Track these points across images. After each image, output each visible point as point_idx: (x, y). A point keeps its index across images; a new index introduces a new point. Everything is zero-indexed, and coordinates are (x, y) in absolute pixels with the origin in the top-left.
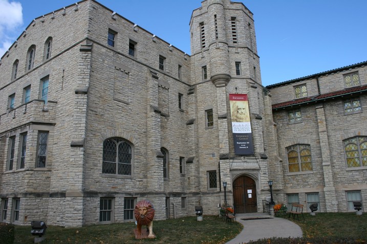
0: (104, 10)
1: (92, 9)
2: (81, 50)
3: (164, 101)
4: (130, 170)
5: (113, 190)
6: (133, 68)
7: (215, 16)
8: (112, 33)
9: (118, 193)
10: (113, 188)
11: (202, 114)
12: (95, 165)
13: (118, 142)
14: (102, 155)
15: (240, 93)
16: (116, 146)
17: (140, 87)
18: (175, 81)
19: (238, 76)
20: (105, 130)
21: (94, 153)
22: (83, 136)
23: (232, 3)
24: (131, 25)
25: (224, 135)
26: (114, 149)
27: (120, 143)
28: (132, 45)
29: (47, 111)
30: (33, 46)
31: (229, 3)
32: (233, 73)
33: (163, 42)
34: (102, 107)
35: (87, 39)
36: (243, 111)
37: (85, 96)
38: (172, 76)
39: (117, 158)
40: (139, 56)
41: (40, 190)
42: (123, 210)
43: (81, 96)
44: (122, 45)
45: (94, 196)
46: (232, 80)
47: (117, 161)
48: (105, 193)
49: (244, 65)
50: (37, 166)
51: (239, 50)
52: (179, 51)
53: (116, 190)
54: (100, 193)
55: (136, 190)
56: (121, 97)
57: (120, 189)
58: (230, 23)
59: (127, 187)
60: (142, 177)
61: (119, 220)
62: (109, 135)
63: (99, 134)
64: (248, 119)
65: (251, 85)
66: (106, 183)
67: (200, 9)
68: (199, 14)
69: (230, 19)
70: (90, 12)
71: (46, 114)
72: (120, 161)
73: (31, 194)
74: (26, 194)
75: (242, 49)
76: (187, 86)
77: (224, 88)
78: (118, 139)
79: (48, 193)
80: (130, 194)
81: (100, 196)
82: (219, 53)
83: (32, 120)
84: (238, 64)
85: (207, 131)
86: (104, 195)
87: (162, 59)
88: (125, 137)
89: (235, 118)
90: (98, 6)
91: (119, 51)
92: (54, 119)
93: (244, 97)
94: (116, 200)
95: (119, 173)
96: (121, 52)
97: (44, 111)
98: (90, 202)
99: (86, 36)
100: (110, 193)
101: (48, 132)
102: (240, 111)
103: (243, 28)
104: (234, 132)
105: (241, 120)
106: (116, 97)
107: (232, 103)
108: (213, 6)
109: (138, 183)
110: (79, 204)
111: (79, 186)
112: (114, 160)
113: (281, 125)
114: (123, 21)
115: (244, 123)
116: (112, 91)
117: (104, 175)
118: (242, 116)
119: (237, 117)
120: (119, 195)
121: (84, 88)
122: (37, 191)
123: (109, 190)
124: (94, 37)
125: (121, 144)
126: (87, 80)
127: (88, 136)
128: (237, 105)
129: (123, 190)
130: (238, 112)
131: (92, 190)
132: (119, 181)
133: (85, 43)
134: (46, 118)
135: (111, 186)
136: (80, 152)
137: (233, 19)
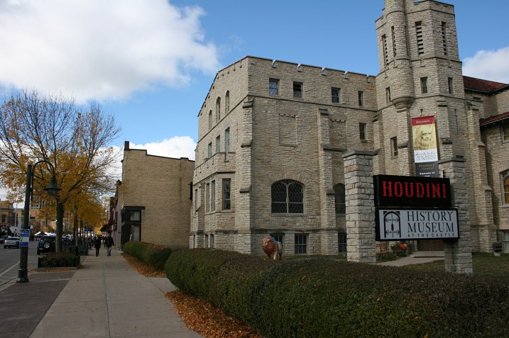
0: (263, 61)
1: (250, 66)
2: (244, 107)
3: (339, 135)
4: (302, 208)
5: (283, 227)
6: (300, 110)
7: (393, 27)
8: (274, 81)
9: (287, 230)
11: (387, 142)
12: (264, 207)
13: (287, 184)
14: (270, 198)
15: (426, 115)
16: (285, 187)
17: (309, 127)
18: (353, 110)
19: (425, 95)
20: (272, 175)
21: (262, 196)
22: (250, 183)
23: (416, 4)
24: (294, 67)
25: (405, 166)
26: (285, 190)
27: (289, 184)
28: (297, 87)
29: (228, 162)
30: (219, 98)
31: (413, 5)
32: (418, 92)
33: (335, 72)
34: (268, 155)
35: (248, 95)
36: (428, 136)
37: (249, 149)
38: (349, 106)
39: (287, 199)
40: (305, 96)
41: (227, 228)
42: (294, 245)
43: (246, 149)
44: (285, 90)
45: (264, 233)
46: (417, 100)
47: (287, 201)
48: (274, 230)
49: (432, 80)
50: (224, 208)
51: (425, 62)
52: (357, 76)
53: (286, 227)
54: (269, 230)
55: (308, 227)
56: (289, 142)
57: (291, 227)
58: (412, 31)
59: (297, 224)
60: (314, 214)
61: (291, 253)
62: (277, 179)
63: (265, 179)
64: (435, 145)
65: (439, 103)
66: (276, 221)
67: (382, 18)
68: (381, 25)
69: (414, 25)
70: (249, 70)
71: (227, 164)
72: (290, 200)
73: (220, 231)
74: (217, 232)
75: (429, 61)
76: (372, 113)
77: (405, 113)
78: (287, 181)
79: (233, 231)
80: (301, 231)
81: (270, 232)
82: (398, 72)
83: (217, 170)
84: (424, 80)
85: (393, 161)
86: (274, 232)
87: (335, 91)
88: (294, 178)
89: (419, 145)
90: (256, 60)
91: (282, 97)
92: (234, 167)
93: (429, 119)
94: (287, 236)
95: (290, 212)
96: (285, 98)
97: (225, 162)
99: (247, 93)
100: (279, 230)
101: (230, 179)
102: (424, 137)
103: (431, 32)
104: (416, 161)
105: (426, 147)
106: (283, 142)
107: (415, 129)
108: (389, 16)
109: (310, 220)
110: (248, 239)
111: (247, 225)
112: (285, 200)
113: (494, 144)
114: (285, 65)
115: (430, 151)
116: (278, 138)
117: (273, 214)
118: (427, 142)
119: (421, 144)
120: (289, 232)
121: (248, 142)
122: (225, 229)
123: (278, 227)
124: (255, 92)
125: (291, 185)
126: (251, 134)
127: (256, 182)
128: (421, 130)
129: (294, 227)
130: (422, 138)
132: (290, 219)
133: (246, 100)
134: (228, 168)
135: (281, 224)
136: (247, 196)
137: (418, 23)
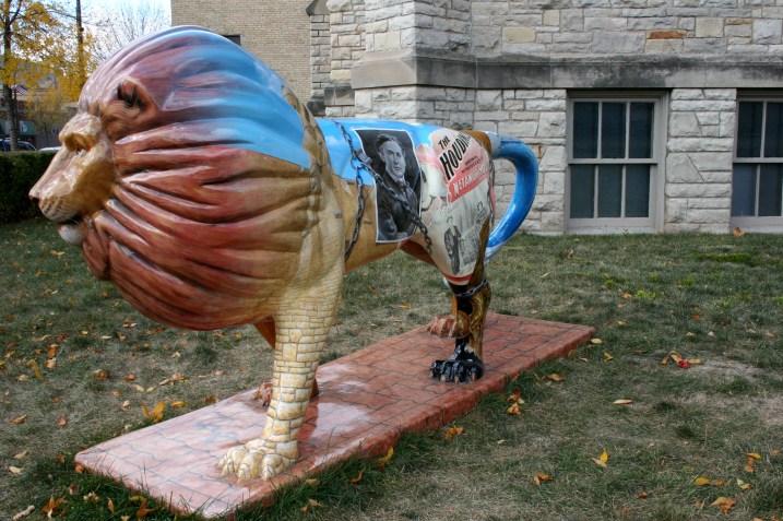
5: (657, 50)
9: (687, 65)
10: (654, 36)
42: (726, 160)
45: (527, 82)
48: (598, 66)
53: (680, 50)
54: (564, 65)
57: (713, 43)
59: (762, 28)
61: (695, 214)
66: (612, 10)
81: (567, 80)
94: (675, 105)
98: (499, 115)
120: (697, 78)
123: (628, 49)
129: (738, 47)
131: (514, 49)
135: (649, 25)
